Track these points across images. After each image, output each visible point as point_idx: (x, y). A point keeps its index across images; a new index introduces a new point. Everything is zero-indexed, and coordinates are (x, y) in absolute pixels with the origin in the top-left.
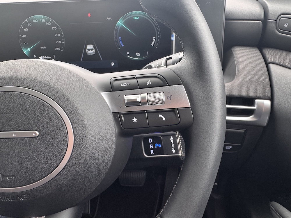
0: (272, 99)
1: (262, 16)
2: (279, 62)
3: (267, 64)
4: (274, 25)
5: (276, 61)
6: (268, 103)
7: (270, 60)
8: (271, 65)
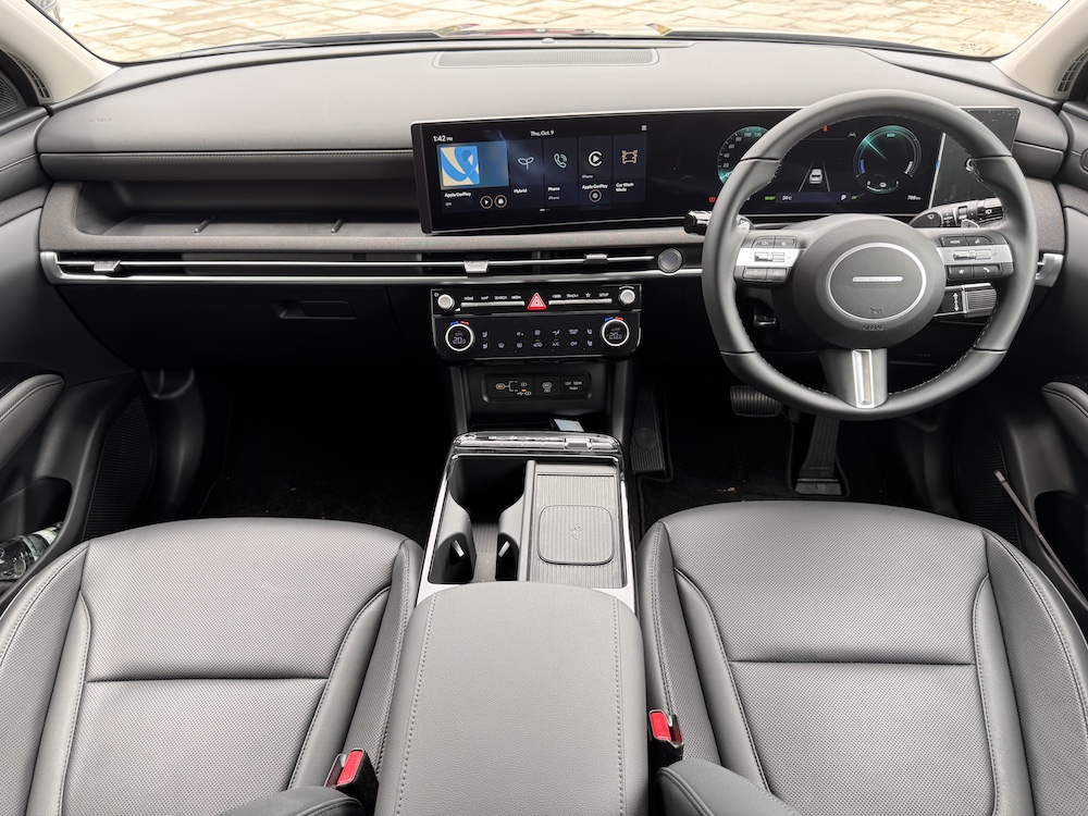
0: (1064, 253)
1: (1065, 145)
2: (1079, 208)
3: (1063, 208)
4: (1079, 159)
5: (1075, 205)
6: (1059, 258)
7: (1067, 203)
8: (1067, 209)
